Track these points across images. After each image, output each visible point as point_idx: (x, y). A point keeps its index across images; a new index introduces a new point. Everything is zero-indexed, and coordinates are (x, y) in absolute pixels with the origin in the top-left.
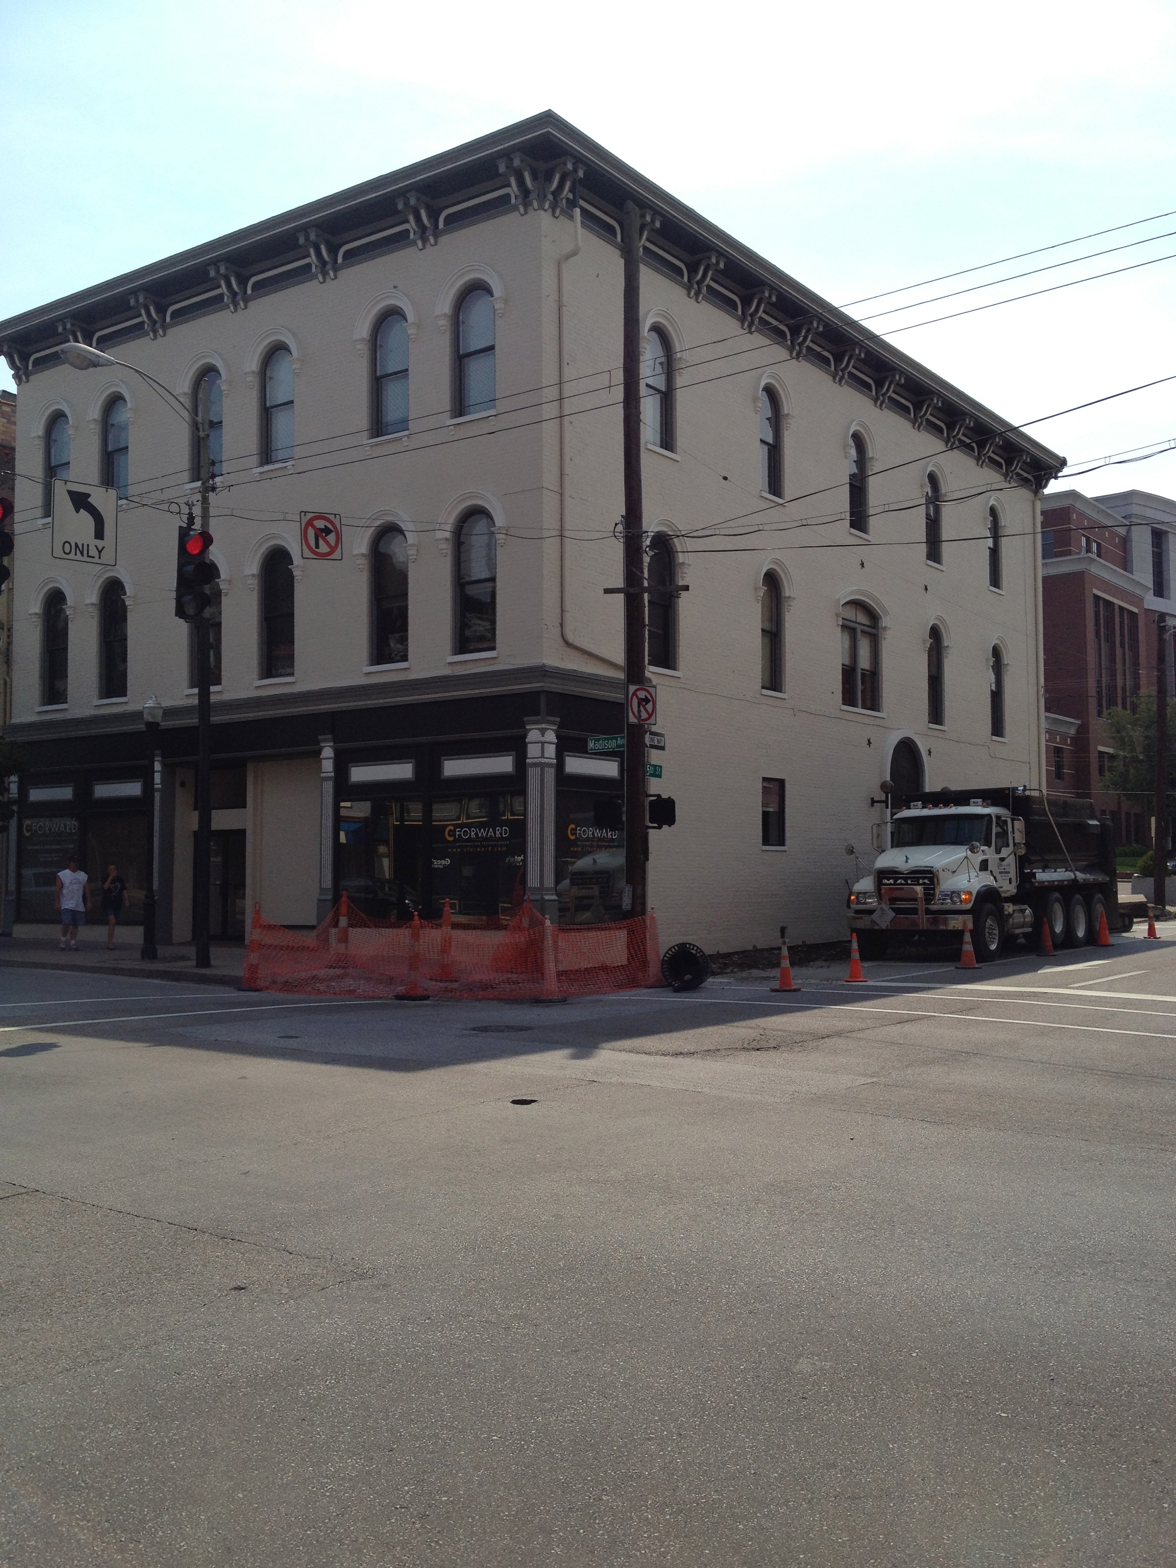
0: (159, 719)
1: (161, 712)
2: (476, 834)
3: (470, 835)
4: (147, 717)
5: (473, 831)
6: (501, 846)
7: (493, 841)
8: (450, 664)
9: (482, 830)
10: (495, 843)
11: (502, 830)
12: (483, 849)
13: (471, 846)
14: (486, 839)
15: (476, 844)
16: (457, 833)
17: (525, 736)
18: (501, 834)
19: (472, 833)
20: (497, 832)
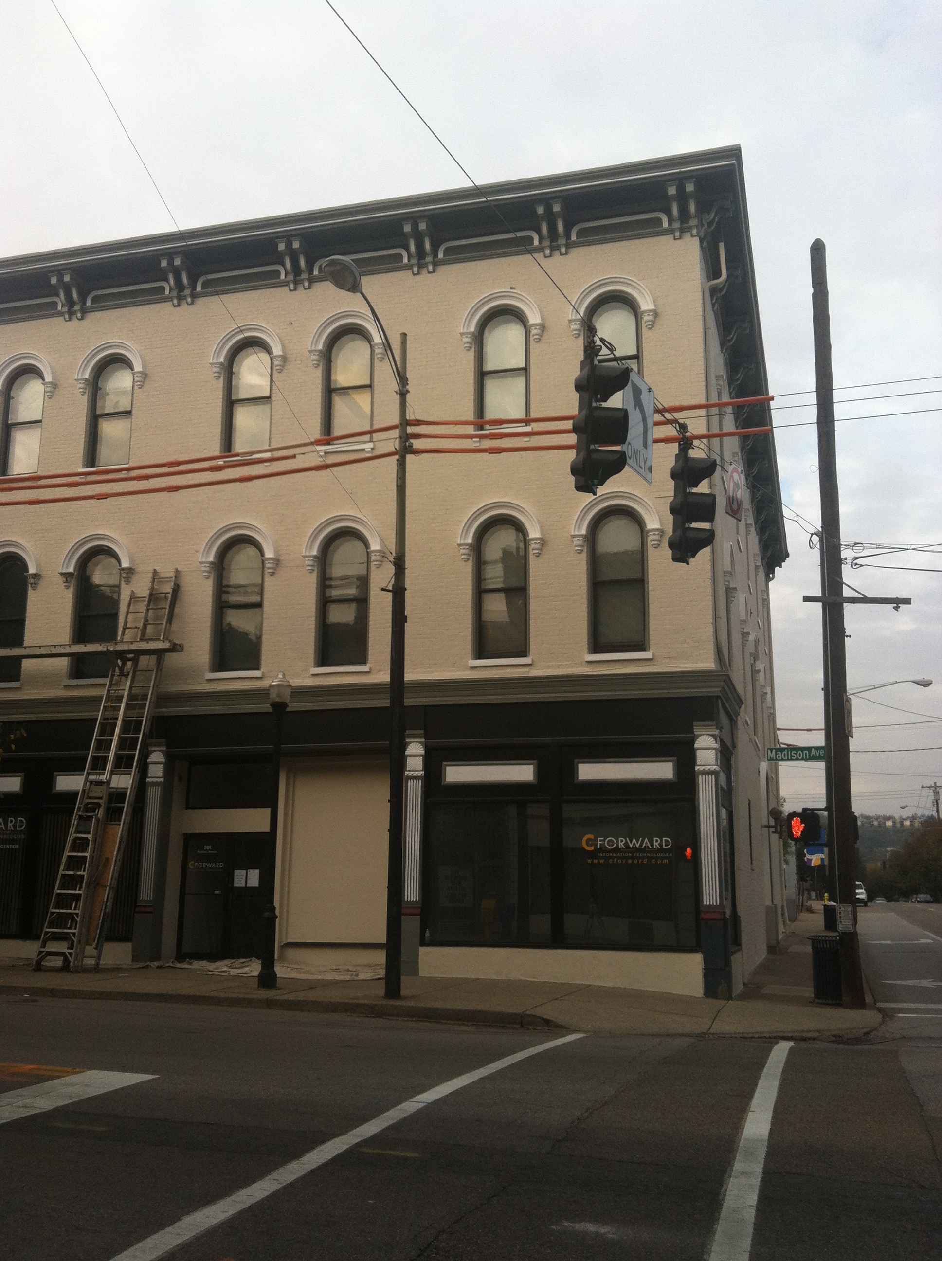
0: (287, 699)
1: (288, 692)
2: (626, 844)
3: (617, 845)
4: (273, 695)
5: (622, 841)
6: (662, 858)
7: (650, 852)
8: (589, 662)
9: (634, 840)
10: (652, 855)
11: (661, 841)
12: (636, 862)
13: (618, 858)
14: (640, 850)
15: (627, 855)
16: (599, 843)
17: (693, 741)
18: (661, 845)
19: (620, 843)
20: (655, 843)
